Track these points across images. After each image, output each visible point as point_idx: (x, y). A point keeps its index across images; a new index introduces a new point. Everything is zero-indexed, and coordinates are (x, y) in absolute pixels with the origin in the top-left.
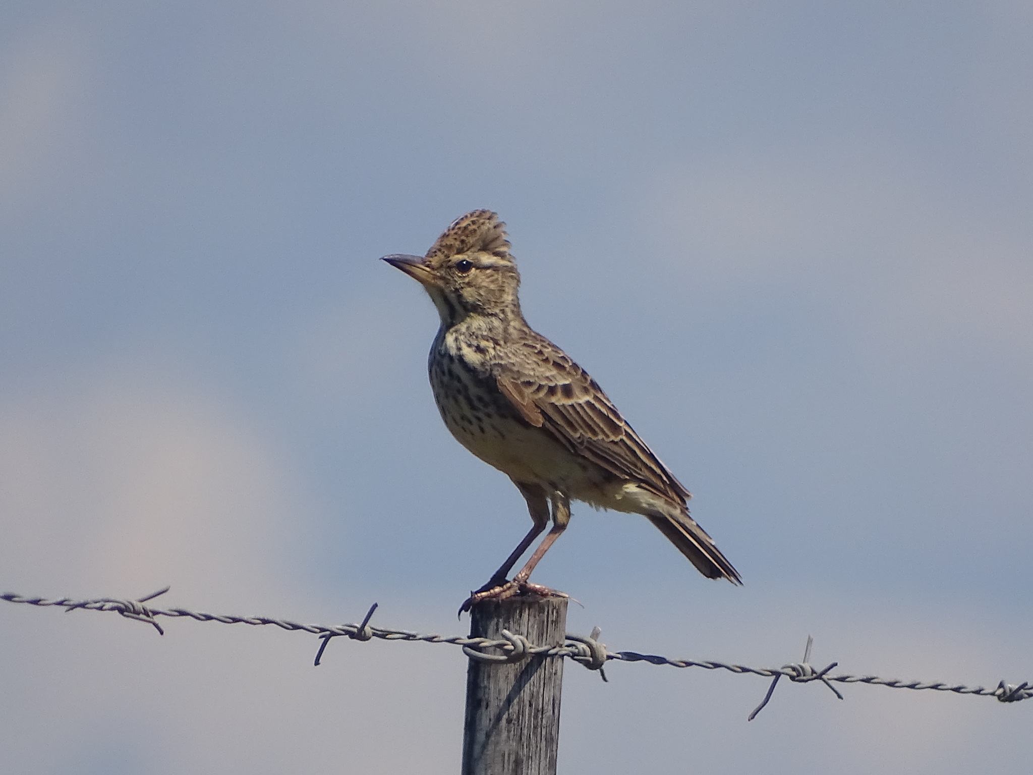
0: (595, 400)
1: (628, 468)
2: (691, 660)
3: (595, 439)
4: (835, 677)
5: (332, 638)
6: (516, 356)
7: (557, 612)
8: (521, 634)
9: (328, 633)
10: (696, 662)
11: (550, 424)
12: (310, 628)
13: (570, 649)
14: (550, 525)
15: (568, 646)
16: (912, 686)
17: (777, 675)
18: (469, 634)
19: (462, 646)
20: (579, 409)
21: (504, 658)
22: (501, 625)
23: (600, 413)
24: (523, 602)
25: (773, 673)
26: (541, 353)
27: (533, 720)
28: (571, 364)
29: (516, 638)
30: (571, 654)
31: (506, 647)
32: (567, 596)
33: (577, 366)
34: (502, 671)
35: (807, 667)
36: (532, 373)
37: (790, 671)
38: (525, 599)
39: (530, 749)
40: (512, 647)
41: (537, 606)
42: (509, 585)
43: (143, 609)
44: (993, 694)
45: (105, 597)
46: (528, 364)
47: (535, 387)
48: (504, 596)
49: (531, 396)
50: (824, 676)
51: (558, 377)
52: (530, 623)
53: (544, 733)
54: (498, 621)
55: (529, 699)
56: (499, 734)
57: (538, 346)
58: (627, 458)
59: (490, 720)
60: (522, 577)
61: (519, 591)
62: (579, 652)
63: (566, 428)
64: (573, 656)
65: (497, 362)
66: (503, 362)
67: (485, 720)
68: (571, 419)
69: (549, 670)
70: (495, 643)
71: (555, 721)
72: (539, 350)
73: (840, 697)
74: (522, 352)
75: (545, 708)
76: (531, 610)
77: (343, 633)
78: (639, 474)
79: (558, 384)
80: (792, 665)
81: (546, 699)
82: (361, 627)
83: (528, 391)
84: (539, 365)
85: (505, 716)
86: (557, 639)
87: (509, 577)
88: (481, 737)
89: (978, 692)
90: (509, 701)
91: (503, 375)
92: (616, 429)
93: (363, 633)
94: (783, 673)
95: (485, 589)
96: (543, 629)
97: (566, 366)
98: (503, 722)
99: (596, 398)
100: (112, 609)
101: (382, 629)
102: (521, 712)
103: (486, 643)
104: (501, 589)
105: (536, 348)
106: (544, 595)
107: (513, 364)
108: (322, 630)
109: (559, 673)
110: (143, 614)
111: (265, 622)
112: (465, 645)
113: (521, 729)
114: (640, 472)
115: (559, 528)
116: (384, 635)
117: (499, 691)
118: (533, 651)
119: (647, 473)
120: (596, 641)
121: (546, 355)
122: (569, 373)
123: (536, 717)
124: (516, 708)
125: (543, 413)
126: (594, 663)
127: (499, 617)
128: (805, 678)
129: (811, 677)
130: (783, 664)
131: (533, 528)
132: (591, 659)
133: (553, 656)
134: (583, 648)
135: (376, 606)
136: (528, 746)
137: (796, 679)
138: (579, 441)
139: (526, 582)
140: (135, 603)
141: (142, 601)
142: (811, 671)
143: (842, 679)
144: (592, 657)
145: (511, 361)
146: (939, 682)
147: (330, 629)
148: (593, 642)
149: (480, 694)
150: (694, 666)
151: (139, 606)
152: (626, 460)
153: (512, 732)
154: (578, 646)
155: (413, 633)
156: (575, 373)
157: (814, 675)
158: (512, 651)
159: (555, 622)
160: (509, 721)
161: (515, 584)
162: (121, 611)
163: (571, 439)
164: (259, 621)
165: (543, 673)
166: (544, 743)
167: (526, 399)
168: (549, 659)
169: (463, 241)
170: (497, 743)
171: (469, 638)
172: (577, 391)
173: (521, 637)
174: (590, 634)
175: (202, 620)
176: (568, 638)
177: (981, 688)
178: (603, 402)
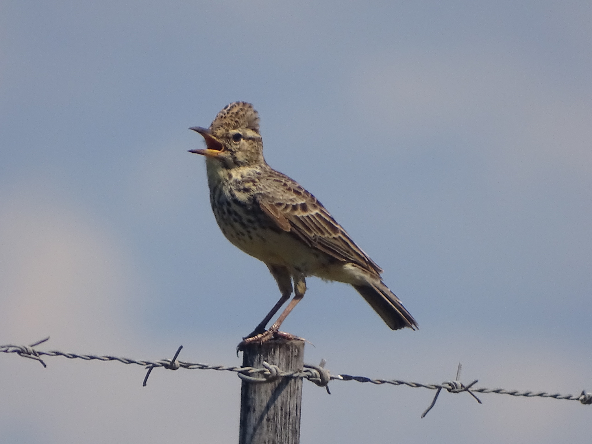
0: (321, 213)
1: (345, 254)
2: (384, 379)
3: (323, 237)
4: (476, 389)
5: (154, 368)
6: (271, 188)
7: (298, 351)
8: (275, 365)
9: (151, 365)
10: (387, 380)
11: (295, 229)
12: (139, 362)
13: (307, 373)
14: (293, 295)
15: (305, 371)
16: (526, 395)
17: (439, 388)
18: (242, 365)
19: (237, 372)
20: (312, 218)
21: (264, 379)
22: (262, 359)
23: (324, 220)
24: (276, 344)
25: (437, 387)
26: (285, 185)
27: (283, 419)
28: (304, 191)
29: (272, 367)
30: (307, 377)
31: (265, 373)
32: (304, 339)
33: (308, 192)
34: (263, 388)
35: (458, 383)
36: (281, 198)
37: (447, 386)
38: (277, 342)
39: (282, 438)
40: (269, 373)
41: (285, 346)
42: (266, 333)
43: (33, 351)
44: (578, 399)
45: (9, 344)
46: (278, 192)
47: (283, 207)
48: (264, 340)
49: (282, 212)
50: (470, 389)
51: (297, 199)
52: (280, 357)
53: (291, 427)
54: (260, 356)
55: (281, 405)
56: (262, 428)
57: (283, 181)
58: (343, 247)
59: (256, 419)
60: (275, 327)
61: (273, 337)
62: (312, 375)
63: (305, 230)
64: (309, 378)
65: (259, 192)
66: (262, 192)
67: (253, 420)
68: (308, 225)
69: (293, 387)
70: (258, 370)
71: (298, 420)
72: (284, 183)
73: (480, 402)
74: (273, 185)
75: (291, 411)
76: (281, 350)
77: (161, 365)
78: (352, 258)
79: (298, 203)
80: (449, 382)
81: (292, 405)
82: (172, 362)
83: (280, 209)
84: (285, 192)
85: (266, 417)
86: (298, 367)
87: (267, 328)
88: (250, 430)
89: (568, 398)
90: (268, 407)
91: (263, 200)
92: (335, 230)
93: (174, 365)
94: (443, 387)
95: (252, 335)
96: (289, 361)
97: (302, 192)
98: (265, 420)
99: (322, 211)
100: (14, 351)
101: (186, 362)
102: (275, 415)
103: (253, 370)
104: (262, 335)
105: (282, 182)
106: (289, 339)
107: (269, 193)
108: (148, 363)
109: (300, 388)
110: (33, 354)
111: (111, 359)
112: (239, 372)
113: (276, 425)
114: (352, 256)
115: (299, 296)
116: (187, 366)
117: (262, 401)
118: (282, 375)
119: (356, 257)
120: (323, 368)
121: (289, 186)
122: (304, 197)
123: (285, 418)
124: (273, 411)
125: (290, 222)
126: (322, 382)
127: (260, 353)
128: (457, 390)
129: (461, 390)
130: (444, 381)
131: (282, 298)
132: (320, 380)
133: (295, 378)
134: (315, 373)
135: (181, 347)
136: (281, 436)
137: (452, 390)
138: (314, 238)
139: (277, 331)
140: (27, 347)
141: (32, 346)
142: (460, 385)
143: (481, 391)
144: (320, 378)
145: (268, 191)
146: (543, 392)
147: (152, 362)
148: (321, 368)
149: (250, 403)
150: (386, 383)
151: (30, 349)
152: (342, 249)
153: (270, 427)
154: (312, 372)
155: (206, 364)
156: (307, 196)
157: (463, 388)
158: (269, 375)
159: (297, 357)
160: (268, 420)
161: (271, 332)
162: (19, 353)
163: (309, 238)
164: (107, 358)
165: (289, 389)
166: (291, 433)
167: (279, 214)
168: (293, 380)
169: (236, 122)
170: (261, 434)
171: (242, 367)
172: (310, 207)
173: (275, 366)
174: (319, 363)
175: (70, 358)
176: (305, 366)
177: (570, 395)
178: (325, 213)
